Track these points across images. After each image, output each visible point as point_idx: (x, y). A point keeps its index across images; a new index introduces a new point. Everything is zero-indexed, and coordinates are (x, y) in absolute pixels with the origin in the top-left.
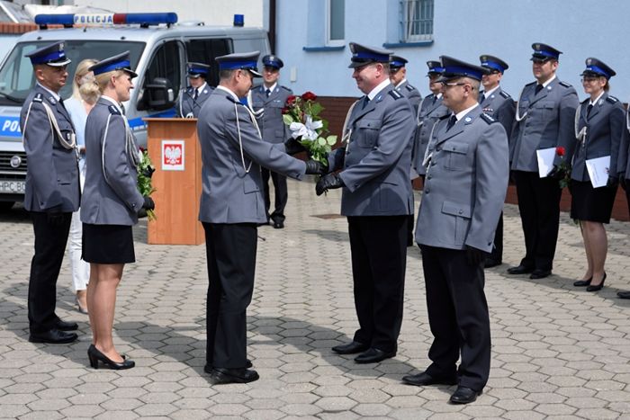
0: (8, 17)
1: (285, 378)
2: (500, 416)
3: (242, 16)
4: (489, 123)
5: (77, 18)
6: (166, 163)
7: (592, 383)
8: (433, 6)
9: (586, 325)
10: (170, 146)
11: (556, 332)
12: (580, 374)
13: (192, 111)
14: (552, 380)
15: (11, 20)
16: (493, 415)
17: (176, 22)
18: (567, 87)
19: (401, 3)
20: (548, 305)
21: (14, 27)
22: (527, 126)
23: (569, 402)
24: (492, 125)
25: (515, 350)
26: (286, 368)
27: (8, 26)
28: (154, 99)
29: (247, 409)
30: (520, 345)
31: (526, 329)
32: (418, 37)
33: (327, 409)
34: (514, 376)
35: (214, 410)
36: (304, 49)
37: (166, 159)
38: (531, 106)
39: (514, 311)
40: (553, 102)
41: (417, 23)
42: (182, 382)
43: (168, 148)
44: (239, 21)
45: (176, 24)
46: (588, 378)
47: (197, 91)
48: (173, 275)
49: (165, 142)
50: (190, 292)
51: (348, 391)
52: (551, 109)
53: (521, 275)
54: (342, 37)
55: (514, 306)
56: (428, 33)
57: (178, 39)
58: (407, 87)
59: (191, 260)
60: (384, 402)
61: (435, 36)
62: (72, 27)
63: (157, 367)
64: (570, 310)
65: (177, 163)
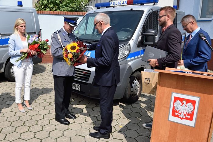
5: (111, 4)
6: (173, 115)
10: (181, 100)
17: (157, 2)
37: (174, 111)
43: (178, 102)
49: (175, 95)
65: (186, 118)
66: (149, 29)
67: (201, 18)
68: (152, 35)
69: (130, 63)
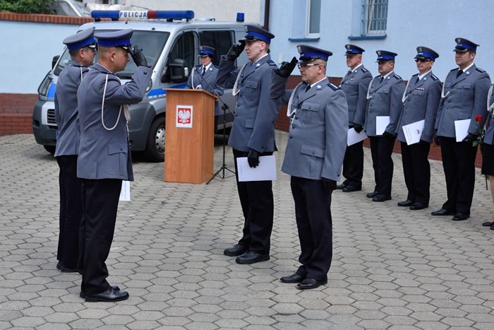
0: (74, 12)
1: (252, 287)
2: (413, 325)
3: (243, 14)
4: (335, 90)
5: (121, 14)
6: (179, 122)
7: (489, 302)
8: (387, 9)
9: (490, 257)
10: (182, 109)
11: (466, 262)
12: (480, 295)
13: (200, 83)
14: (457, 299)
15: (76, 14)
16: (408, 323)
17: (193, 17)
18: (481, 72)
19: (363, 6)
20: (460, 240)
21: (78, 19)
22: (449, 102)
23: (469, 317)
24: (337, 91)
25: (432, 274)
26: (254, 279)
27: (74, 19)
28: (174, 75)
29: (220, 309)
30: (436, 270)
31: (441, 258)
32: (375, 32)
33: (281, 312)
34: (428, 294)
35: (196, 309)
36: (289, 39)
37: (179, 119)
38: (452, 87)
39: (434, 243)
40: (470, 84)
41: (375, 21)
42: (175, 286)
43: (181, 111)
44: (240, 17)
45: (193, 19)
46: (486, 299)
47: (205, 69)
48: (179, 206)
49: (178, 107)
50: (189, 219)
51: (298, 299)
52: (468, 89)
53: (443, 216)
54: (318, 31)
55: (434, 240)
56: (383, 29)
57: (193, 30)
58: (362, 70)
59: (194, 195)
60: (324, 309)
61: (388, 32)
62: (118, 20)
63: (158, 274)
64: (478, 245)
65: (187, 123)
66: (176, 58)
67: (310, 32)
68: (181, 67)
69: (152, 103)
